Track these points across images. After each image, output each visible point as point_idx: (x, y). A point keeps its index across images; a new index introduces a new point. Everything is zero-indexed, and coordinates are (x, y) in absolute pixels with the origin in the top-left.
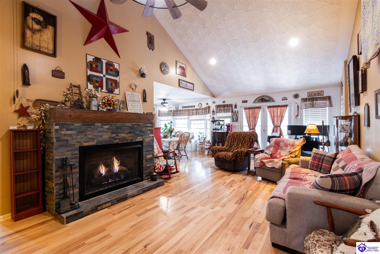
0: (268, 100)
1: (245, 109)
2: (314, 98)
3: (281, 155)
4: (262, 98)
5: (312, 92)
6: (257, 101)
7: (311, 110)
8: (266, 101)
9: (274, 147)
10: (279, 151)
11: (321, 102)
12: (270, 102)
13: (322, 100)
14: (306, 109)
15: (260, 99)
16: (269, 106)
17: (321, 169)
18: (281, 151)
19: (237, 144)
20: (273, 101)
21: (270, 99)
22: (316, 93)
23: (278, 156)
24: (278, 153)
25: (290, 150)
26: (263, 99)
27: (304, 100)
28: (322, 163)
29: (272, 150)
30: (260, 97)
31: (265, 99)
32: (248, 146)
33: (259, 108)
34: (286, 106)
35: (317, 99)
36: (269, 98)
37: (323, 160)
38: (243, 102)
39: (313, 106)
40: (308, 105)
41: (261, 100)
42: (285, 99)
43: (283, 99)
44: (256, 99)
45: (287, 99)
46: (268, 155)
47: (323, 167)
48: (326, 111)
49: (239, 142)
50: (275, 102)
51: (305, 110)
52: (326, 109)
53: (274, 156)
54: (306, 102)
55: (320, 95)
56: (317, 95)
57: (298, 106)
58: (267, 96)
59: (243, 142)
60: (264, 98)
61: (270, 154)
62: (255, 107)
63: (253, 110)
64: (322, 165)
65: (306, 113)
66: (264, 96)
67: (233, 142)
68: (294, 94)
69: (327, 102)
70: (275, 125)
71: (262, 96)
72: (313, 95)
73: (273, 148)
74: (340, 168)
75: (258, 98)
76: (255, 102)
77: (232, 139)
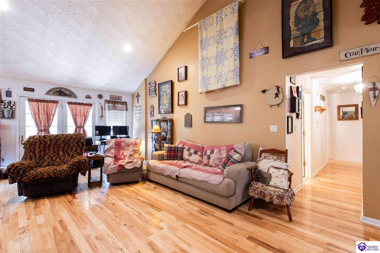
0: (69, 95)
1: (30, 100)
2: (116, 101)
3: (125, 155)
4: (59, 91)
5: (114, 96)
6: (52, 93)
7: (113, 112)
8: (65, 95)
9: (115, 148)
10: (121, 151)
11: (121, 106)
12: (71, 97)
13: (121, 104)
14: (110, 110)
15: (56, 91)
16: (70, 102)
17: (177, 158)
18: (123, 151)
19: (54, 152)
20: (75, 97)
21: (71, 94)
22: (116, 97)
23: (122, 157)
24: (121, 153)
25: (134, 149)
26: (61, 92)
27: (108, 102)
28: (177, 153)
29: (114, 152)
30: (56, 88)
31: (65, 93)
32: (78, 153)
33: (56, 102)
34: (91, 105)
35: (118, 103)
36: (69, 92)
37: (178, 151)
38: (26, 89)
39: (115, 108)
40: (112, 107)
41: (58, 93)
42: (88, 97)
43: (87, 97)
44: (51, 91)
45: (91, 98)
46: (112, 158)
47: (178, 156)
48: (123, 114)
49: (58, 150)
50: (77, 98)
51: (108, 112)
52: (123, 113)
53: (118, 157)
54: (109, 104)
55: (119, 99)
56: (117, 99)
57: (102, 107)
58: (67, 90)
59: (64, 148)
60: (62, 90)
61: (113, 156)
62: (49, 100)
63: (45, 104)
64: (177, 155)
65: (109, 114)
66: (62, 88)
67: (45, 151)
68: (98, 94)
69: (124, 106)
70: (78, 125)
71: (59, 88)
72: (114, 99)
73: (114, 150)
74: (193, 154)
75: (54, 89)
76: (48, 93)
77: (40, 146)
